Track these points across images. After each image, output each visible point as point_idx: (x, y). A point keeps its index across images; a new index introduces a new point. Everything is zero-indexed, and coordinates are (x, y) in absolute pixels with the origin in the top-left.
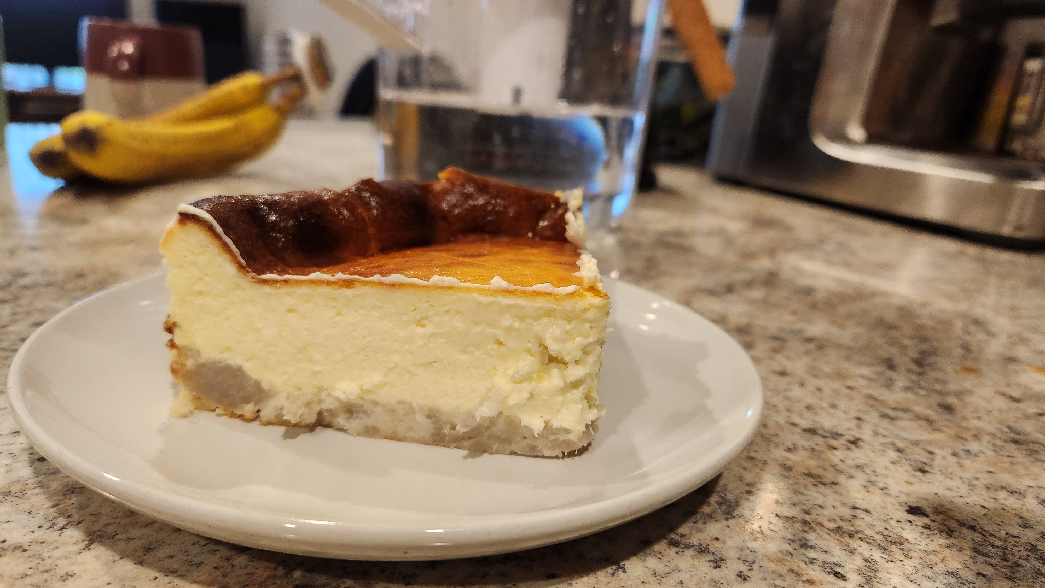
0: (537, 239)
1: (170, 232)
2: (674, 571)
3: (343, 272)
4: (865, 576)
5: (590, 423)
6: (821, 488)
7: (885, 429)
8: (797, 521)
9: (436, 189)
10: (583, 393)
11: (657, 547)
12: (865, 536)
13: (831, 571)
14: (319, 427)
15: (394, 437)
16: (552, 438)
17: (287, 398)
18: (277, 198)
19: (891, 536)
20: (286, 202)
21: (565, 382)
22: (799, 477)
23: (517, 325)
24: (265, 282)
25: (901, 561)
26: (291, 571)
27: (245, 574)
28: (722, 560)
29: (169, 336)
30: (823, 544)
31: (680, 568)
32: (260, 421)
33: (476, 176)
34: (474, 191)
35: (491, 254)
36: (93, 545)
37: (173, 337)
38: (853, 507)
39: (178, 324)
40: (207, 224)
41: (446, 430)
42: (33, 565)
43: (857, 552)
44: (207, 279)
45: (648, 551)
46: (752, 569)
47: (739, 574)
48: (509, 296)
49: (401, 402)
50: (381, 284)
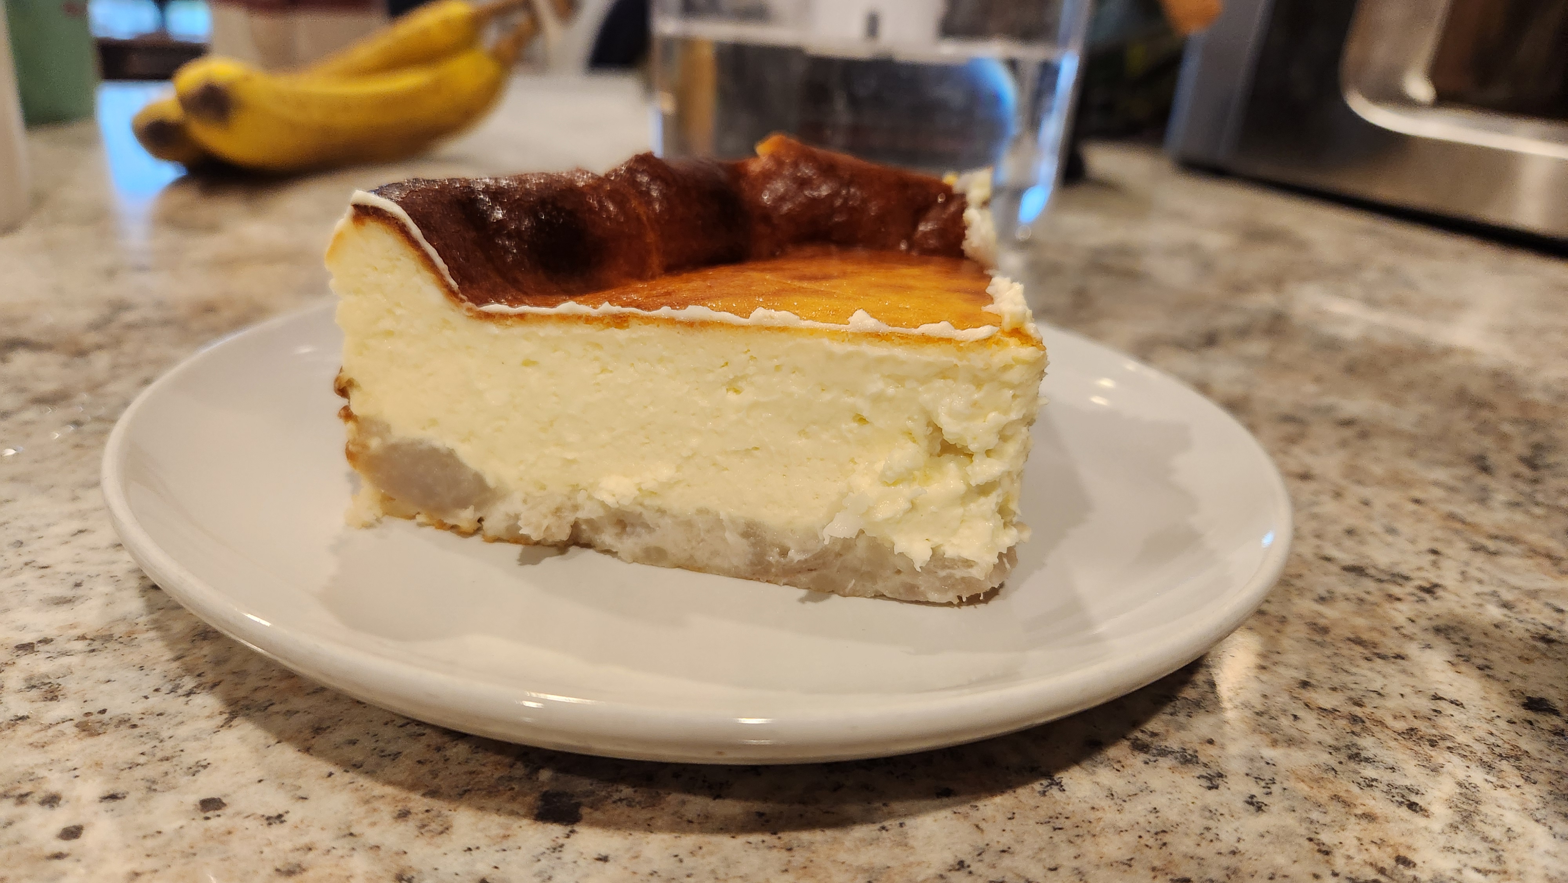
0: (914, 253)
1: (340, 237)
2: (1142, 791)
3: (611, 302)
4: (1459, 809)
5: (1005, 552)
6: (1379, 663)
7: (1480, 569)
8: (1342, 717)
9: (753, 171)
10: (997, 503)
11: (1112, 752)
12: (1457, 745)
13: (1403, 800)
14: (573, 547)
15: (690, 565)
16: (943, 573)
17: (525, 501)
18: (504, 183)
19: (1499, 746)
20: (519, 189)
21: (969, 485)
22: (1341, 645)
23: (891, 391)
24: (489, 316)
25: (1518, 787)
26: (537, 770)
27: (465, 773)
28: (1220, 775)
29: (342, 402)
30: (1388, 757)
31: (1152, 787)
32: (484, 536)
33: (818, 151)
34: (814, 174)
35: (844, 275)
36: (236, 719)
37: (349, 402)
38: (1433, 696)
39: (355, 383)
40: (397, 223)
41: (773, 557)
42: (146, 748)
43: (1444, 770)
44: (399, 312)
45: (1099, 758)
46: (1271, 793)
47: (1250, 800)
48: (880, 343)
49: (701, 511)
50: (671, 322)
